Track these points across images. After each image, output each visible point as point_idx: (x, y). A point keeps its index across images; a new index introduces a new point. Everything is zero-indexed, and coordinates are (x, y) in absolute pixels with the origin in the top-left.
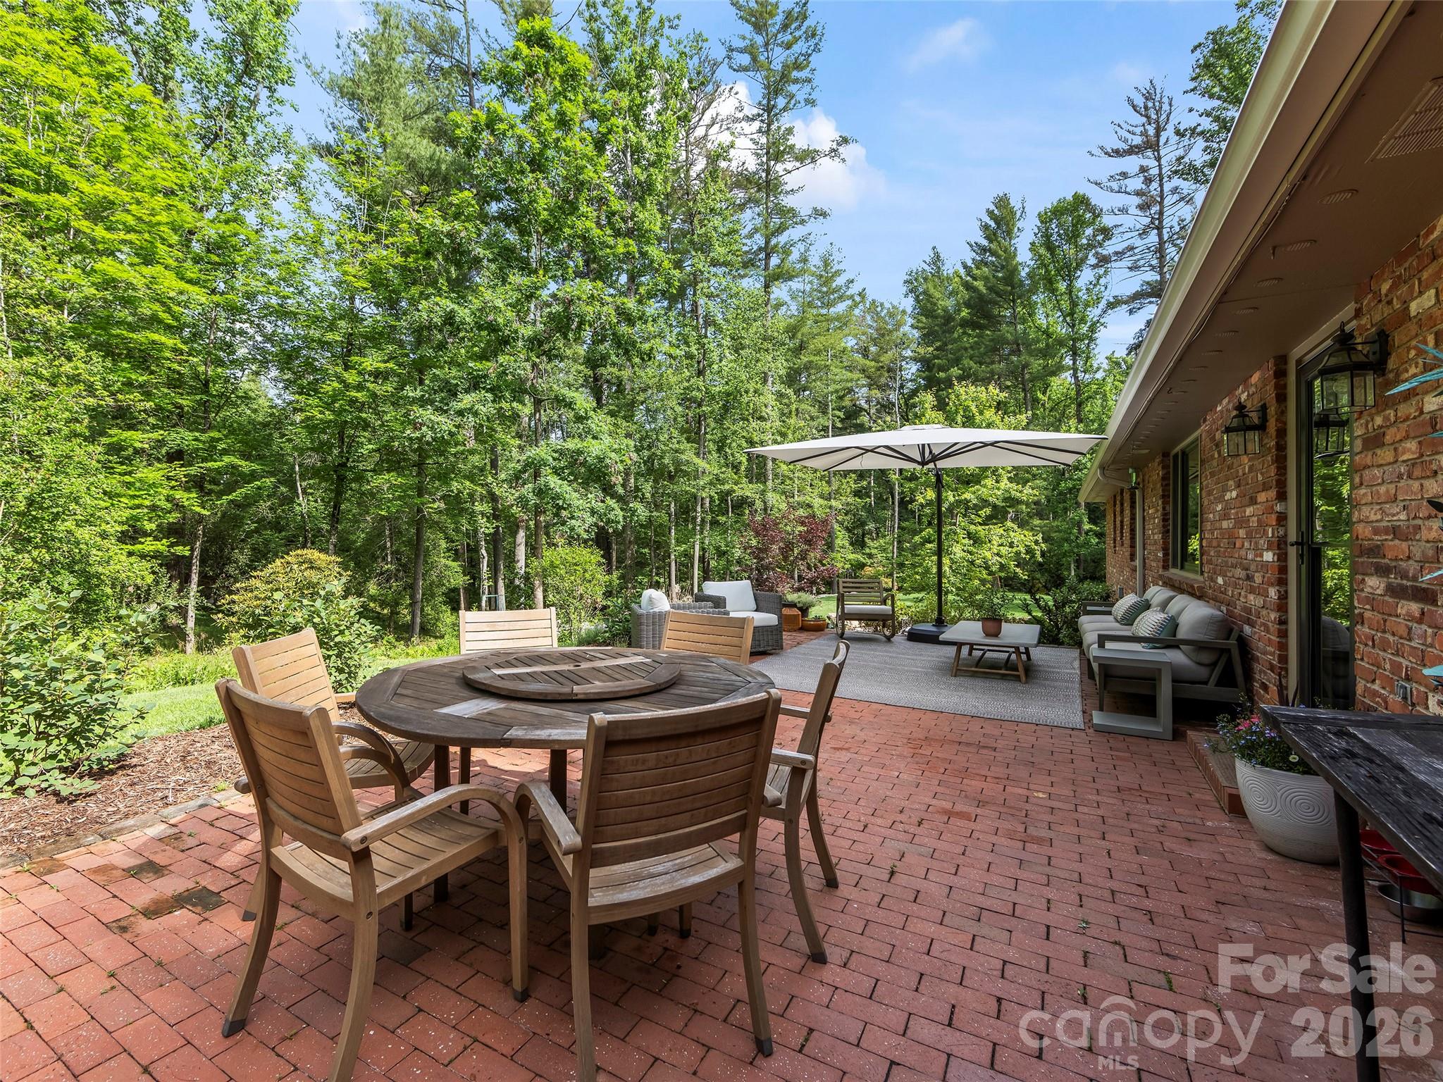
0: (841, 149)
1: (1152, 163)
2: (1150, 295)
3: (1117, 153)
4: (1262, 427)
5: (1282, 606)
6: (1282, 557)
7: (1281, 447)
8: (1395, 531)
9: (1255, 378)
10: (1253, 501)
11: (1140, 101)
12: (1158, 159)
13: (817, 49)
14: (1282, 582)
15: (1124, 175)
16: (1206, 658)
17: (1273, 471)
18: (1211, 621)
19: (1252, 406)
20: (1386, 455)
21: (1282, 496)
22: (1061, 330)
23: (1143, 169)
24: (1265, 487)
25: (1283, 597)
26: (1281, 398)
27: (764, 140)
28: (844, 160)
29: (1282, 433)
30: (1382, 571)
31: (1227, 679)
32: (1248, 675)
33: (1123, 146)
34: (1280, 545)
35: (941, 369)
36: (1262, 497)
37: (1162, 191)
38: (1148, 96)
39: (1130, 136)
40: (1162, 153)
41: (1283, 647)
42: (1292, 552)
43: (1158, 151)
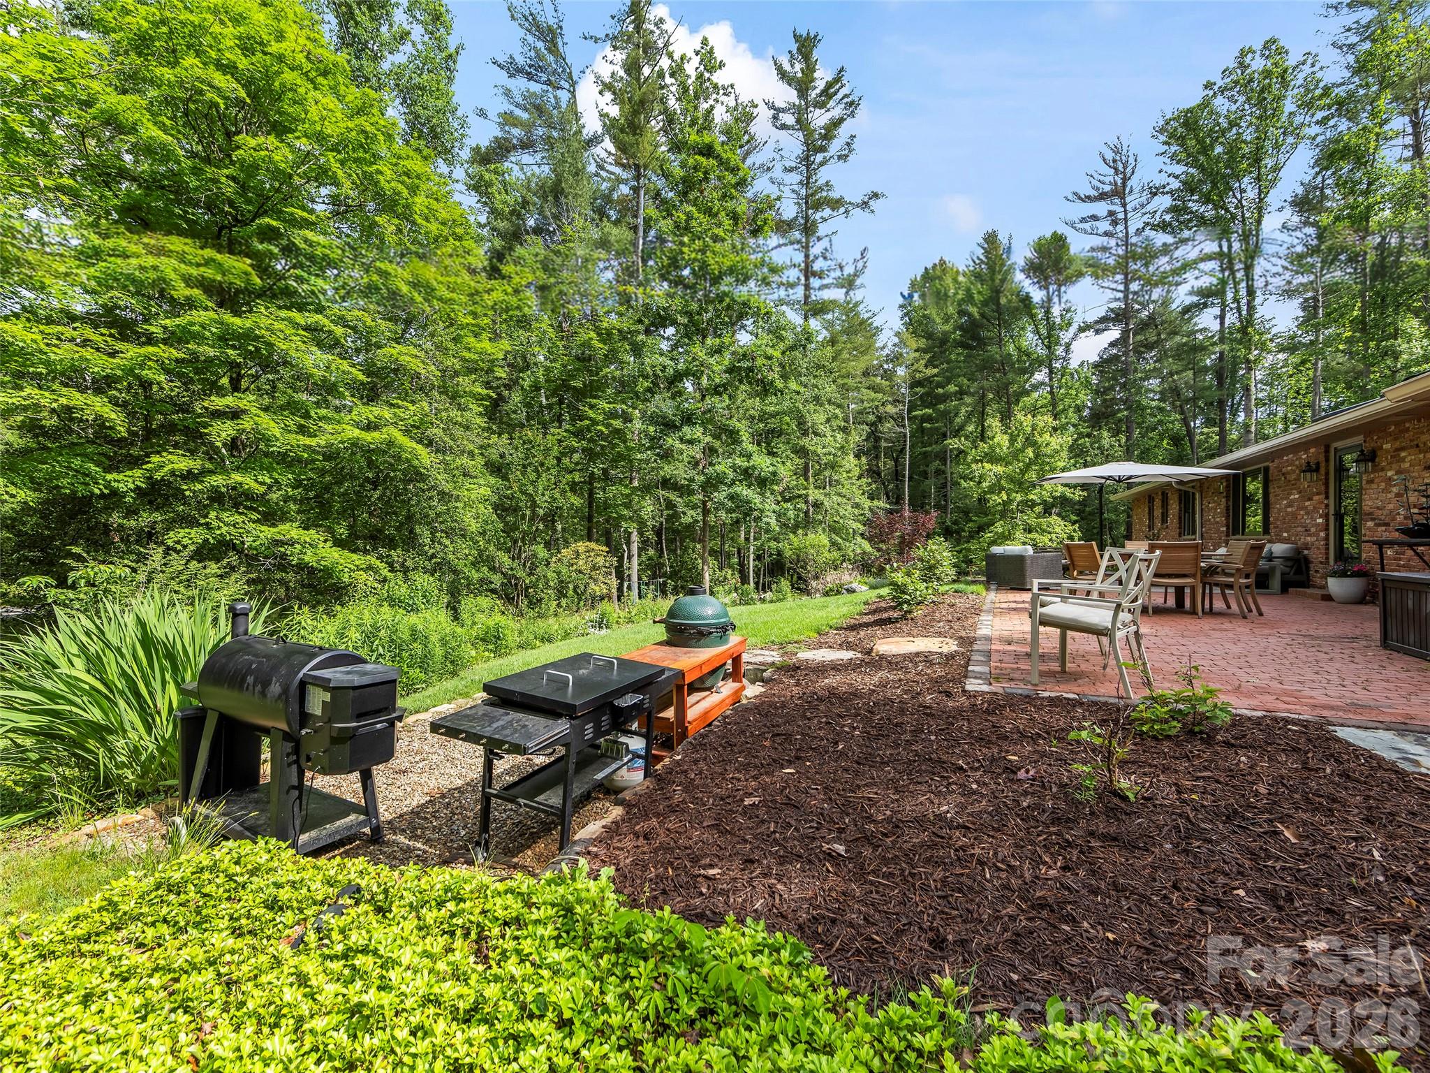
0: (871, 203)
1: (1119, 209)
2: (1113, 320)
3: (1089, 199)
4: (1317, 470)
5: (1327, 538)
6: (1327, 520)
7: (1327, 479)
8: (1378, 508)
9: (1312, 450)
10: (1310, 499)
11: (1109, 155)
12: (1124, 205)
13: (852, 115)
14: (1327, 529)
15: (1094, 218)
16: (1289, 564)
17: (1323, 488)
18: (1292, 549)
19: (1313, 461)
20: (1374, 486)
21: (1327, 497)
22: (1041, 351)
23: (1111, 213)
24: (1318, 494)
25: (1327, 535)
26: (1327, 460)
27: (803, 192)
28: (873, 211)
29: (1327, 474)
30: (1373, 519)
31: (1298, 572)
32: (1308, 569)
33: (1095, 193)
34: (1326, 516)
35: (940, 385)
36: (1316, 498)
37: (1127, 233)
38: (1116, 151)
39: (1101, 186)
40: (1128, 199)
41: (1327, 554)
42: (1332, 519)
43: (1124, 198)
